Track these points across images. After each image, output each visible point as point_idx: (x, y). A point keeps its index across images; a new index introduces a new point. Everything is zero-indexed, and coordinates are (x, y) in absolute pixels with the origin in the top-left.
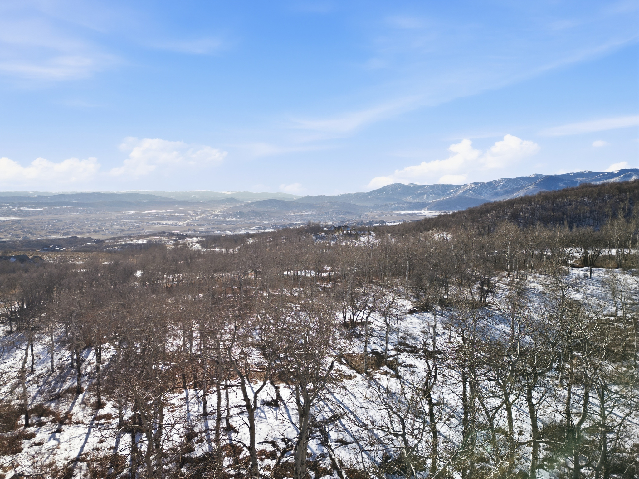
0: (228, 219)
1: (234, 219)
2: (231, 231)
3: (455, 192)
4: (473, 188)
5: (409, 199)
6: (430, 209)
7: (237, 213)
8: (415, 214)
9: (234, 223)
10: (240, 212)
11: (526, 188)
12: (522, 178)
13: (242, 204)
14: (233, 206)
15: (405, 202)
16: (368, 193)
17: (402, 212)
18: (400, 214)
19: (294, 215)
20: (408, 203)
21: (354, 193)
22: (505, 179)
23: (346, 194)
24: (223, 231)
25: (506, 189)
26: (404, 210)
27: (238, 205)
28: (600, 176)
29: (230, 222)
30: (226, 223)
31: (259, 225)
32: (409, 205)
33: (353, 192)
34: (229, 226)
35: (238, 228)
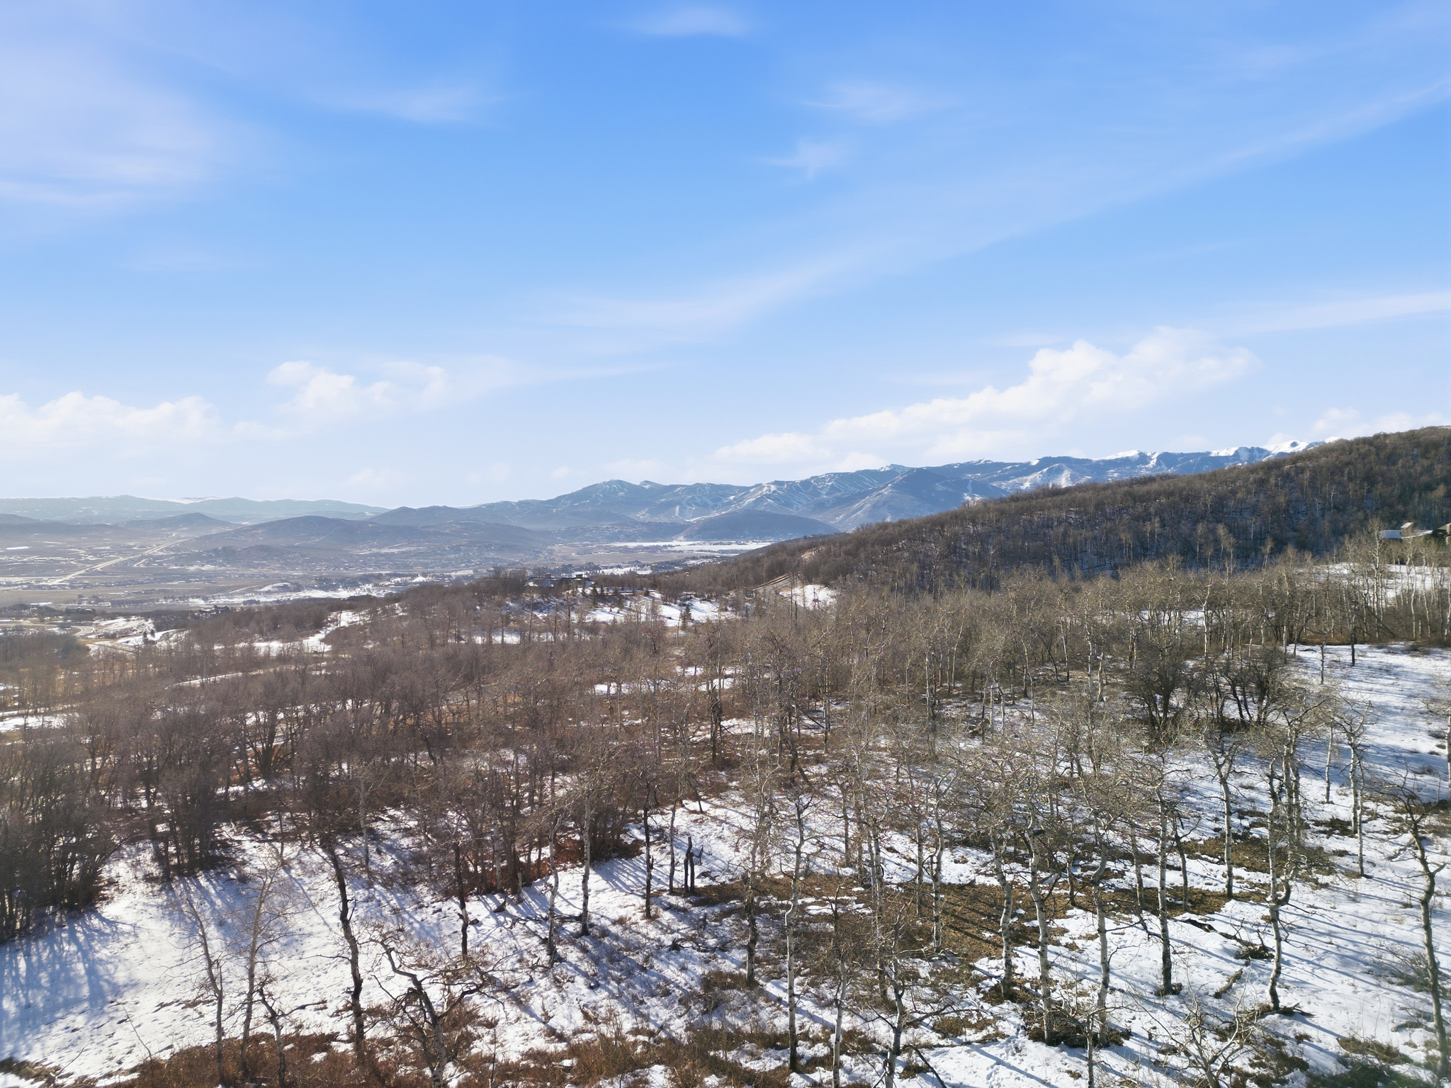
0: (192, 568)
1: (208, 567)
2: (205, 599)
3: (738, 500)
4: (774, 492)
5: (642, 515)
6: (689, 537)
7: (215, 551)
8: (658, 547)
9: (209, 576)
10: (224, 548)
11: (875, 494)
12: (866, 472)
13: (228, 529)
14: (203, 534)
15: (635, 523)
16: (549, 502)
17: (632, 545)
18: (626, 547)
19: (371, 555)
20: (643, 524)
21: (516, 501)
22: (835, 474)
23: (497, 504)
24: (180, 598)
25: (839, 494)
26: (634, 541)
27: (214, 531)
28: (1007, 470)
29: (198, 574)
30: (186, 577)
31: (282, 581)
32: (645, 529)
33: (515, 499)
34: (196, 584)
35: (224, 591)
